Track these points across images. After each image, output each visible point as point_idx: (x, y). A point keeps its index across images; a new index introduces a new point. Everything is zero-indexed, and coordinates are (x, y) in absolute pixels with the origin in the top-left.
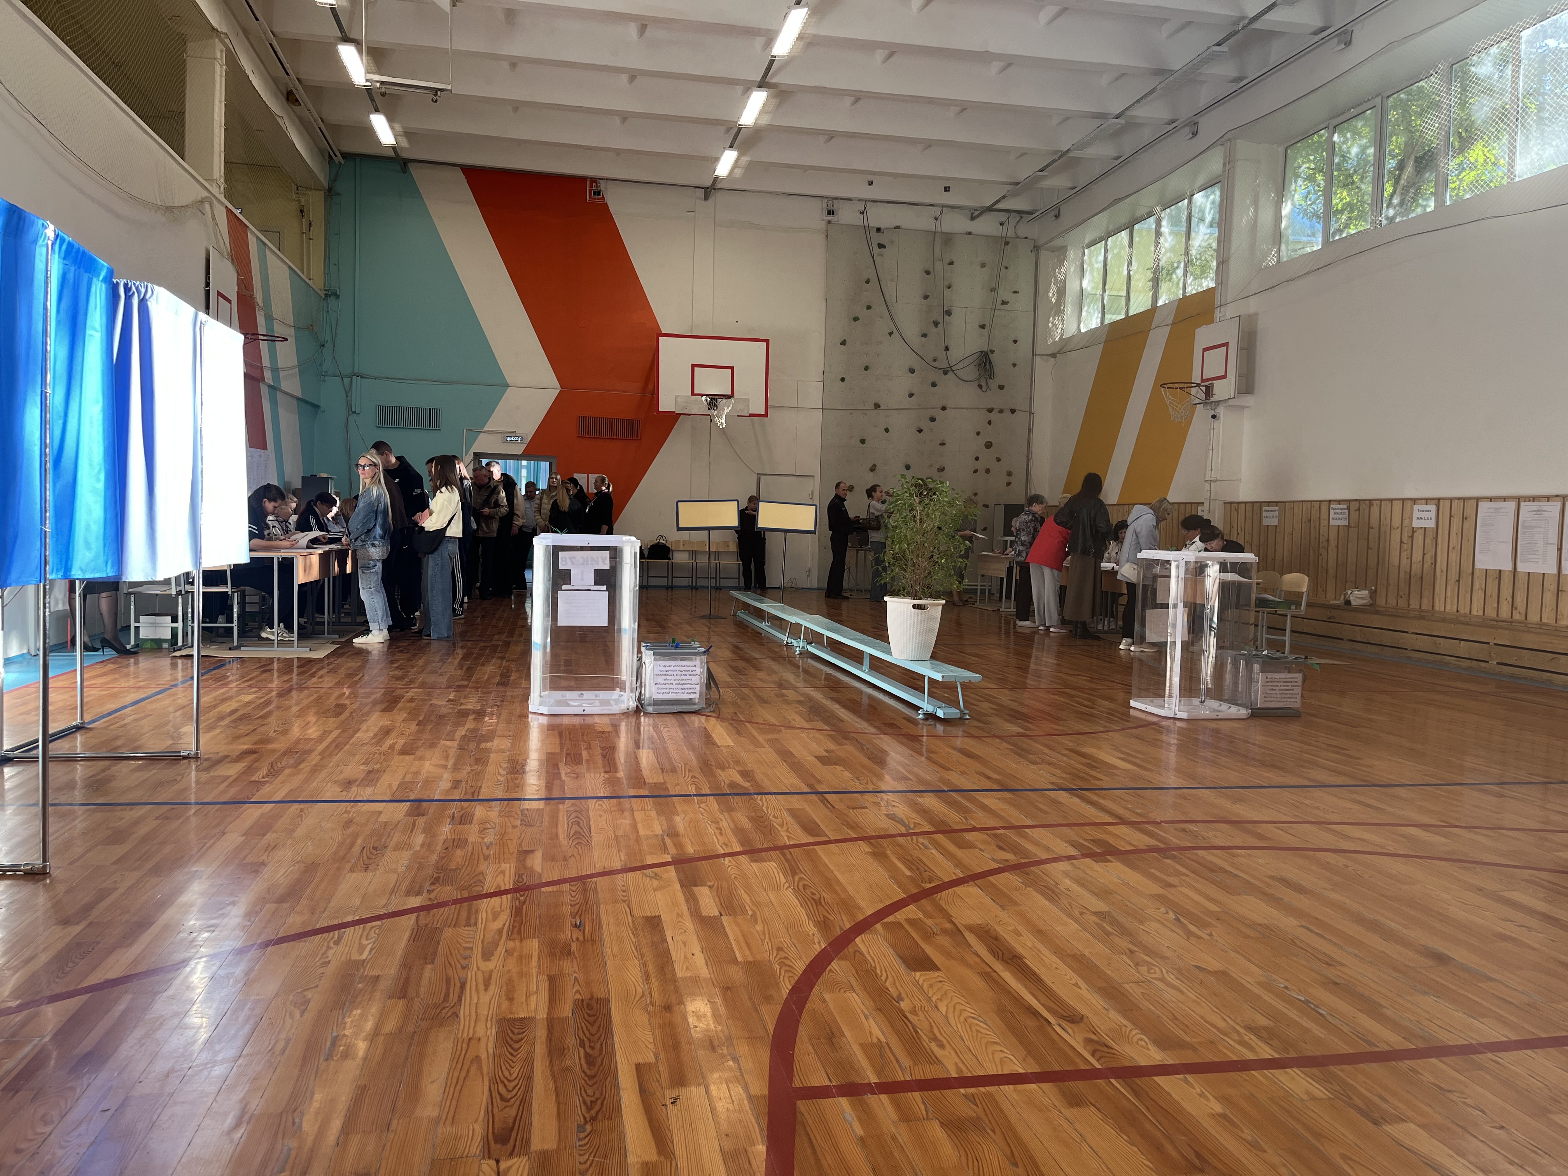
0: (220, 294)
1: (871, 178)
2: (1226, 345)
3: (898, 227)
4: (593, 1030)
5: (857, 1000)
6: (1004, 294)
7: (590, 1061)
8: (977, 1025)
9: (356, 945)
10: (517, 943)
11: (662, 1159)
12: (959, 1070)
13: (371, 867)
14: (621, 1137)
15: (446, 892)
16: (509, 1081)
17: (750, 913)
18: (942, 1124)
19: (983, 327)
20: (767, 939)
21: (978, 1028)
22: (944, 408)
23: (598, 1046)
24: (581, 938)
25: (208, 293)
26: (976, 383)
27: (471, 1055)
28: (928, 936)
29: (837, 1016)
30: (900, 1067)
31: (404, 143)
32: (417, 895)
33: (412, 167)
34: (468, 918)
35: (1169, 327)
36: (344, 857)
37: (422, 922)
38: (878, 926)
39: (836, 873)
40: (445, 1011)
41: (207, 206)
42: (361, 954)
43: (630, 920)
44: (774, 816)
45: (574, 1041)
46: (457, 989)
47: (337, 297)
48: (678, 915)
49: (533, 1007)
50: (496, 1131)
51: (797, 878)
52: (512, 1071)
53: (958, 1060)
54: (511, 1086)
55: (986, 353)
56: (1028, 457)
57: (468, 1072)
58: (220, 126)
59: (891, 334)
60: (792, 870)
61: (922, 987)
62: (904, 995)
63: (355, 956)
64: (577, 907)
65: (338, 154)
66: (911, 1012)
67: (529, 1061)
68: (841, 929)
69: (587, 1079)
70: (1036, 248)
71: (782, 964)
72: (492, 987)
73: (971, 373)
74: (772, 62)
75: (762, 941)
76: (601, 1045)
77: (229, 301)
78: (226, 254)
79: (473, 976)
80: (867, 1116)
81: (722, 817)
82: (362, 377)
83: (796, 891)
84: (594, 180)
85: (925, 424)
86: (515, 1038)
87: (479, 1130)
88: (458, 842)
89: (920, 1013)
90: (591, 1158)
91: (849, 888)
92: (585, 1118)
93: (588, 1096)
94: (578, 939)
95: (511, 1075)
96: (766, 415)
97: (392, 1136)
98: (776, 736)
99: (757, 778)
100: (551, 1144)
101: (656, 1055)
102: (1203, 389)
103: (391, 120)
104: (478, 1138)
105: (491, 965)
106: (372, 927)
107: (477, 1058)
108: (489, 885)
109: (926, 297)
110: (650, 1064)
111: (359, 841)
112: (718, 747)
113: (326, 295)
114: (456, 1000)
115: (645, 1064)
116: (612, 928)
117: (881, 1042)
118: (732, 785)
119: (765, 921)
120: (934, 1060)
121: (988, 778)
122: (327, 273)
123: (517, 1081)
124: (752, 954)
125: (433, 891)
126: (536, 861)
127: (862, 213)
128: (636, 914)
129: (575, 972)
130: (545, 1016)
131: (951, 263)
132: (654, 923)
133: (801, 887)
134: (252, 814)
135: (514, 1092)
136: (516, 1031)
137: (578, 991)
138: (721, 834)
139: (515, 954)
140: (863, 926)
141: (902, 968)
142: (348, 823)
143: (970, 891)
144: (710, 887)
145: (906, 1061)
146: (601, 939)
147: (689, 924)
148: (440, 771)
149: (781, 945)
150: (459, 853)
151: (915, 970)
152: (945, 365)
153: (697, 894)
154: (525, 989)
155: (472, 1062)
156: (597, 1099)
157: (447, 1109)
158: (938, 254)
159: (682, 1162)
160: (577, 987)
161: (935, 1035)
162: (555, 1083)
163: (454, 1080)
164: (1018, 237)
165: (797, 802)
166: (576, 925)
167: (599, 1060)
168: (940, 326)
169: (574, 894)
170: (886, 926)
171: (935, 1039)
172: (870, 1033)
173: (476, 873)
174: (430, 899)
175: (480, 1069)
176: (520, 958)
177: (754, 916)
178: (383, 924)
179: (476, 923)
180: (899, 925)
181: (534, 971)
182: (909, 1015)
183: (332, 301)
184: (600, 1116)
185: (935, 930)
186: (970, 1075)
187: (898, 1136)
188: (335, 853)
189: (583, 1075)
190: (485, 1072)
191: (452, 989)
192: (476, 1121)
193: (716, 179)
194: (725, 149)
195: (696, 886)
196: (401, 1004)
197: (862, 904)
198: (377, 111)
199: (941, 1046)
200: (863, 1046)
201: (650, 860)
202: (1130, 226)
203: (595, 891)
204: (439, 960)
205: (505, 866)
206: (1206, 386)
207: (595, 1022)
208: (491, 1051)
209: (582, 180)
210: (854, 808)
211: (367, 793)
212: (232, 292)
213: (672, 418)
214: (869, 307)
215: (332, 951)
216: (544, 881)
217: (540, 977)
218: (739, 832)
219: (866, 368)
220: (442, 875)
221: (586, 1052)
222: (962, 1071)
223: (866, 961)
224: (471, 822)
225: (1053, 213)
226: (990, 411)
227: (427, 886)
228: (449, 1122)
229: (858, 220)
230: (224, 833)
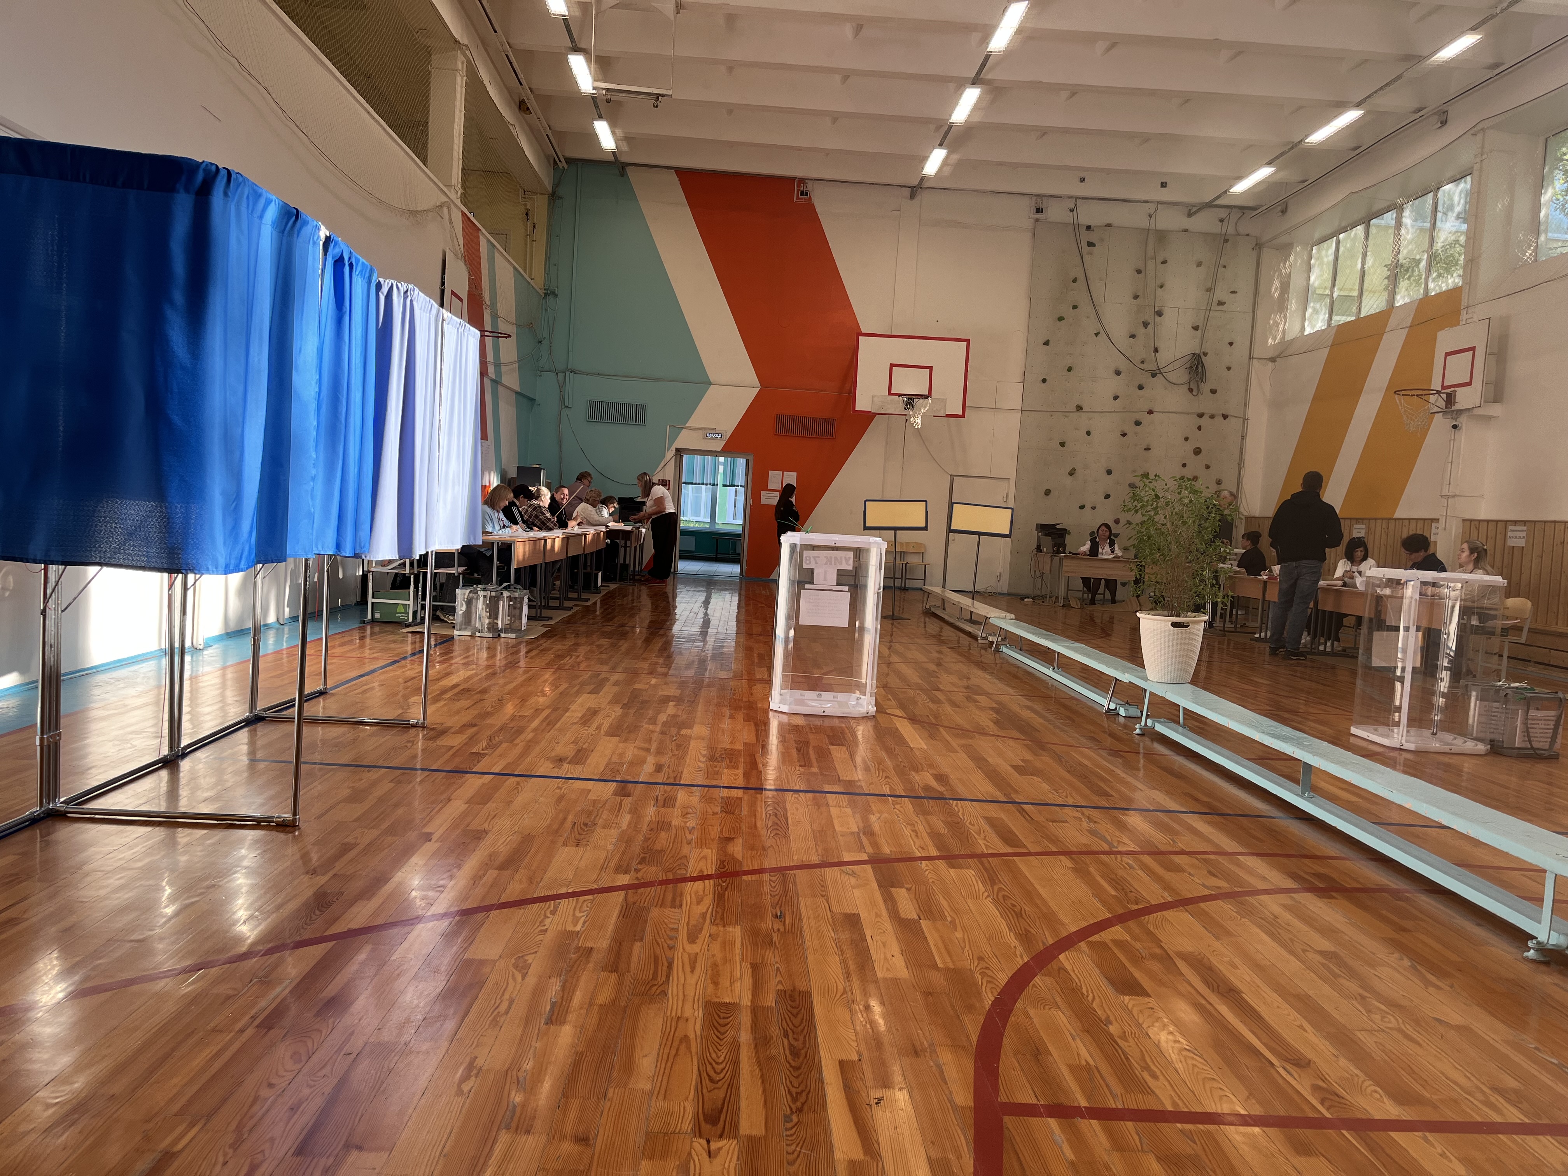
0: (453, 293)
1: (1082, 175)
2: (1473, 349)
3: (1109, 225)
4: (797, 1021)
5: (1062, 1018)
6: (1220, 294)
7: (795, 1053)
8: (1193, 1058)
9: (570, 918)
10: (721, 929)
11: (868, 1158)
12: (1174, 1103)
13: (583, 842)
14: (827, 1132)
15: (652, 872)
16: (717, 1063)
17: (949, 919)
18: (1159, 1159)
19: (1196, 328)
20: (967, 948)
21: (1194, 1062)
22: (1150, 412)
23: (801, 1038)
24: (782, 930)
25: (443, 292)
26: (1186, 387)
27: (679, 1034)
28: (1137, 959)
29: (1041, 1033)
30: (1111, 1093)
31: (625, 147)
32: (625, 873)
33: (629, 171)
34: (674, 900)
35: (1407, 330)
36: (557, 831)
37: (631, 899)
38: (1082, 944)
39: (1036, 885)
40: (654, 989)
41: (445, 210)
42: (575, 926)
43: (829, 916)
44: (970, 823)
45: (777, 1031)
46: (665, 968)
47: (556, 295)
48: (877, 915)
49: (737, 993)
50: (706, 1111)
51: (996, 888)
52: (719, 1053)
53: (1173, 1093)
54: (719, 1068)
55: (1199, 356)
56: (1239, 464)
57: (678, 1049)
58: (460, 135)
59: (1097, 334)
60: (991, 879)
61: (1131, 1012)
62: (1112, 1018)
63: (570, 928)
64: (778, 897)
65: (562, 159)
66: (1120, 1037)
67: (735, 1046)
68: (1044, 944)
69: (791, 1069)
70: (1259, 246)
71: (983, 974)
72: (698, 970)
73: (1180, 375)
74: (987, 58)
75: (963, 949)
76: (805, 1037)
77: (461, 300)
78: (460, 255)
79: (680, 958)
80: (1078, 1141)
81: (916, 819)
82: (575, 373)
83: (996, 902)
84: (802, 181)
85: (1130, 428)
86: (722, 1021)
87: (690, 1109)
88: (662, 825)
89: (1130, 1040)
90: (798, 1149)
91: (1052, 904)
92: (790, 1107)
93: (793, 1086)
94: (779, 930)
95: (719, 1058)
96: (963, 416)
97: (608, 1104)
98: (970, 742)
99: (952, 783)
100: (758, 1131)
101: (860, 1054)
102: (1444, 396)
103: (613, 125)
104: (689, 1115)
105: (695, 948)
106: (585, 901)
107: (685, 1038)
108: (692, 869)
109: (1136, 297)
110: (853, 1062)
111: (570, 817)
112: (912, 749)
113: (546, 294)
114: (664, 979)
115: (848, 1062)
116: (813, 923)
117: (1089, 1065)
118: (927, 788)
119: (964, 929)
120: (1146, 1090)
121: (1197, 800)
122: (547, 274)
123: (723, 1065)
124: (953, 962)
125: (640, 870)
126: (737, 849)
127: (1072, 211)
128: (834, 910)
129: (777, 962)
130: (749, 1004)
131: (1165, 262)
132: (852, 921)
133: (1000, 897)
134: (473, 784)
135: (722, 1075)
136: (722, 1015)
137: (780, 982)
138: (917, 836)
139: (719, 939)
140: (1067, 943)
141: (1109, 990)
142: (561, 798)
143: (1180, 917)
144: (908, 890)
145: (1118, 1089)
146: (801, 932)
147: (888, 925)
148: (643, 753)
149: (981, 955)
150: (663, 834)
151: (1124, 994)
152: (1154, 368)
153: (895, 895)
154: (729, 975)
155: (681, 1041)
156: (802, 1091)
157: (658, 1084)
158: (1150, 253)
159: (889, 1165)
160: (779, 978)
161: (1147, 1064)
162: (761, 1070)
163: (665, 1057)
164: (1239, 234)
165: (993, 811)
166: (776, 915)
167: (803, 1052)
168: (1150, 327)
169: (773, 885)
170: (1091, 945)
171: (1147, 1068)
172: (1078, 1055)
173: (679, 856)
174: (637, 878)
175: (689, 1048)
176: (724, 944)
177: (953, 922)
178: (594, 899)
179: (681, 906)
180: (1103, 945)
181: (738, 959)
182: (1118, 1040)
183: (550, 299)
184: (805, 1107)
185: (1144, 954)
186: (1186, 1110)
187: (1111, 1166)
188: (549, 826)
189: (788, 1065)
190: (694, 1050)
191: (660, 968)
192: (687, 1099)
193: (923, 178)
194: (934, 148)
195: (893, 887)
196: (613, 977)
197: (1066, 921)
198: (600, 117)
199: (1154, 1077)
200: (1072, 1068)
201: (847, 857)
202: (1366, 221)
203: (795, 883)
204: (648, 937)
205: (706, 852)
206: (1447, 394)
207: (797, 1014)
208: (698, 1033)
209: (791, 180)
210: (1053, 822)
211: (577, 771)
212: (463, 291)
213: (868, 417)
214: (1075, 307)
215: (549, 920)
216: (745, 869)
217: (744, 964)
218: (935, 836)
219: (1070, 369)
220: (648, 855)
221: (790, 1045)
222: (1178, 1105)
223: (1071, 980)
224: (674, 806)
225: (1279, 208)
226: (1201, 415)
227: (634, 865)
228: (661, 1097)
229: (1068, 218)
230: (449, 800)
